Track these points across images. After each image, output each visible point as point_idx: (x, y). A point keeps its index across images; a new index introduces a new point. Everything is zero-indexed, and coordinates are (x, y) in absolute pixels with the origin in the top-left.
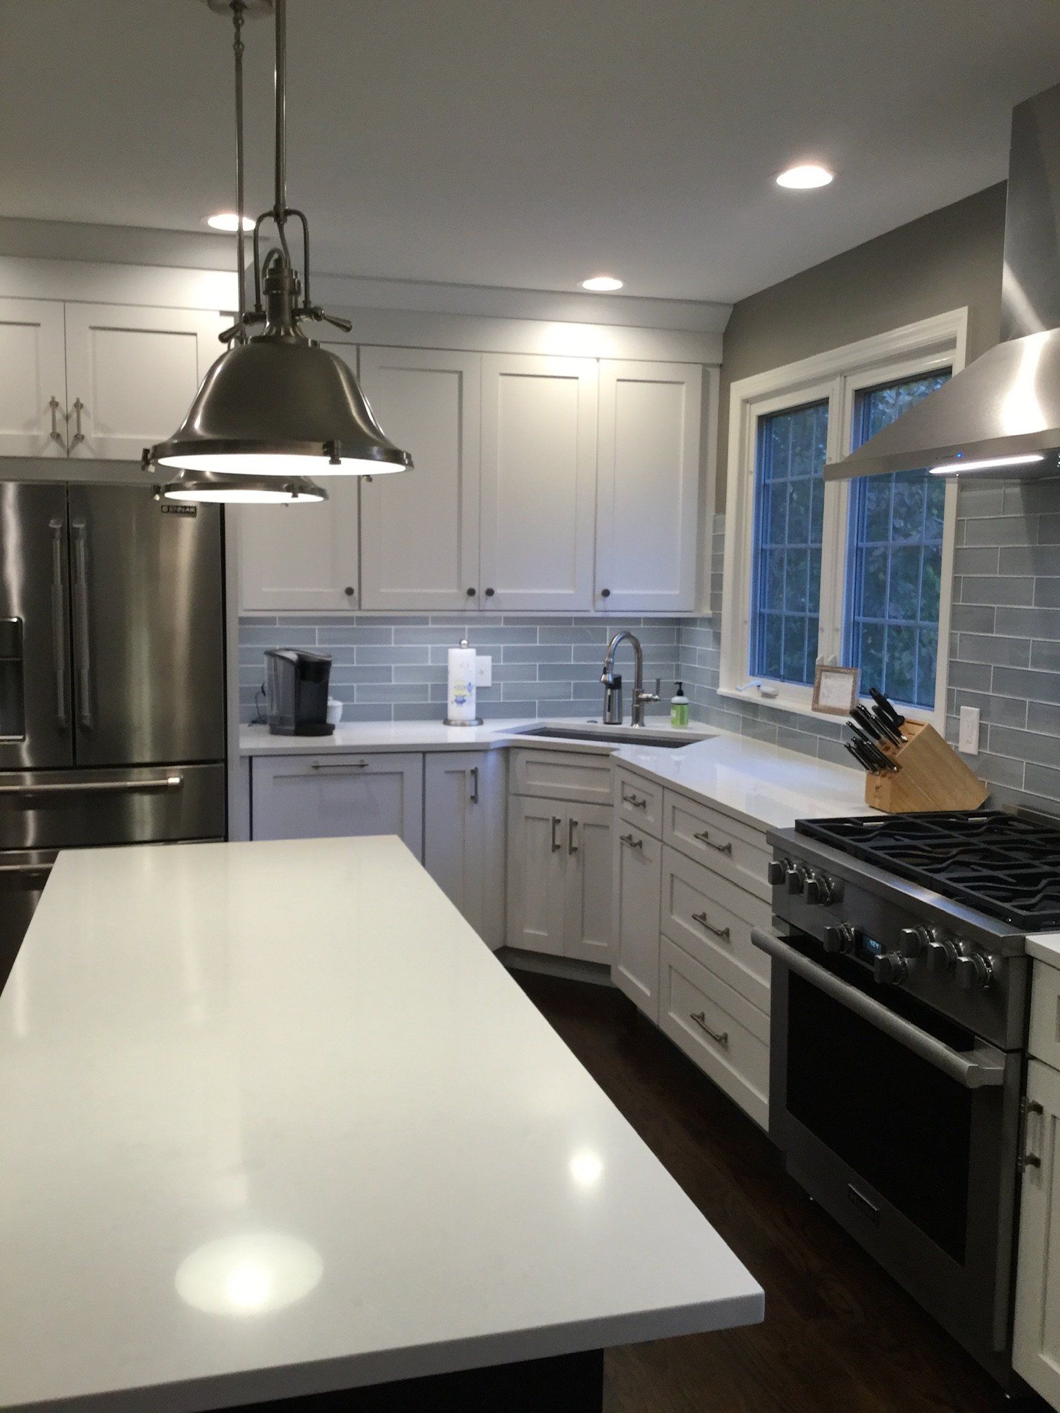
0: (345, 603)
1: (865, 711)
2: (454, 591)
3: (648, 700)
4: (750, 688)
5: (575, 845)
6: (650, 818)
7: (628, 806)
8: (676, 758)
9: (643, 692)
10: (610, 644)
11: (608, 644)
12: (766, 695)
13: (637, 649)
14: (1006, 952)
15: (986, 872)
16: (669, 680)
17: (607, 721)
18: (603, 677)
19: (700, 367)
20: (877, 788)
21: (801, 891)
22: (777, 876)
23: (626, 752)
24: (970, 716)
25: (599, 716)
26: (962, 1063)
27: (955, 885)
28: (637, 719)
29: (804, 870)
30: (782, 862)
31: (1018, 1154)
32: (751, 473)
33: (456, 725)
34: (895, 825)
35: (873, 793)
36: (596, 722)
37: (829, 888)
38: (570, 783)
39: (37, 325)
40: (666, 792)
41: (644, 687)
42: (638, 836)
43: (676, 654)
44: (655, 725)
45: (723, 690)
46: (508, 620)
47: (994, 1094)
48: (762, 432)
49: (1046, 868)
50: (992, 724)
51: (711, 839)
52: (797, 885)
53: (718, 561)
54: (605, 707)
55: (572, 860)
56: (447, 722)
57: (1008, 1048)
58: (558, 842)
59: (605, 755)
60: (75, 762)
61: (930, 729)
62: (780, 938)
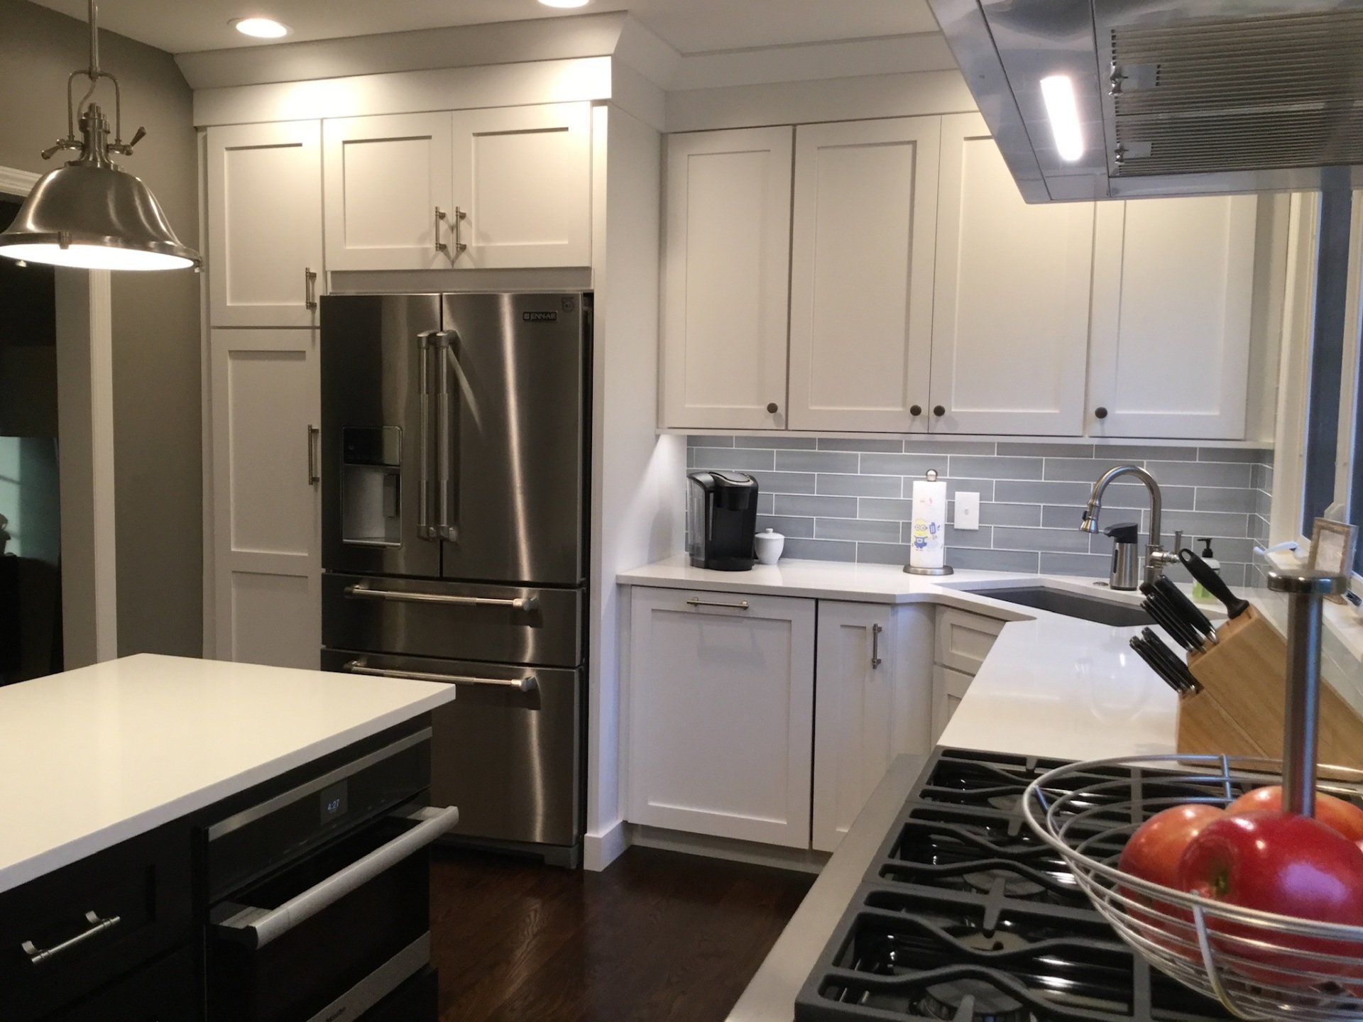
0: (769, 421)
2: (900, 409)
3: (1163, 560)
17: (1114, 585)
33: (916, 573)
36: (1101, 585)
39: (429, 137)
43: (1250, 502)
46: (1003, 448)
54: (1111, 565)
56: (907, 569)
60: (441, 573)
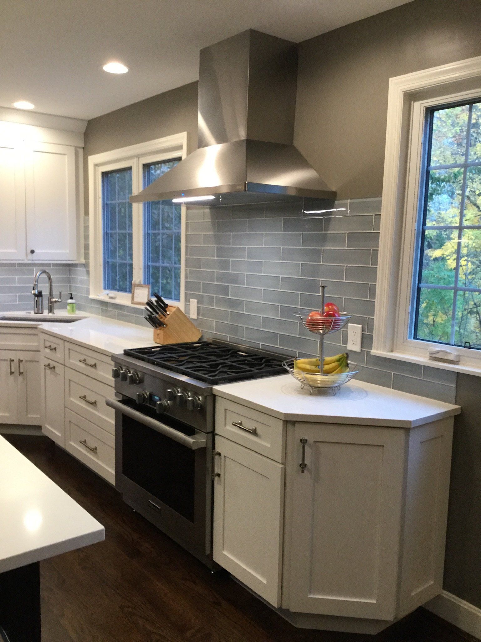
1: (152, 303)
3: (56, 302)
4: (104, 295)
5: (21, 371)
6: (58, 356)
7: (48, 350)
8: (70, 328)
9: (53, 298)
10: (36, 275)
11: (35, 276)
12: (111, 298)
13: (50, 278)
14: (206, 394)
15: (199, 364)
16: (66, 293)
17: (36, 312)
18: (33, 292)
19: (73, 148)
20: (158, 334)
21: (127, 380)
22: (116, 374)
23: (45, 326)
24: (194, 302)
25: (32, 310)
26: (190, 440)
27: (187, 370)
28: (51, 310)
29: (127, 371)
30: (118, 368)
31: (212, 474)
32: (100, 198)
34: (165, 349)
35: (156, 336)
36: (30, 313)
37: (138, 377)
38: (18, 342)
40: (65, 342)
41: (53, 296)
42: (52, 364)
43: (69, 280)
44: (59, 313)
45: (92, 296)
47: (203, 451)
48: (104, 181)
49: (222, 361)
50: (203, 306)
51: (87, 362)
52: (125, 377)
53: (87, 237)
54: (34, 305)
55: (20, 378)
57: (207, 432)
58: (13, 371)
59: (35, 328)
61: (178, 309)
62: (119, 401)
